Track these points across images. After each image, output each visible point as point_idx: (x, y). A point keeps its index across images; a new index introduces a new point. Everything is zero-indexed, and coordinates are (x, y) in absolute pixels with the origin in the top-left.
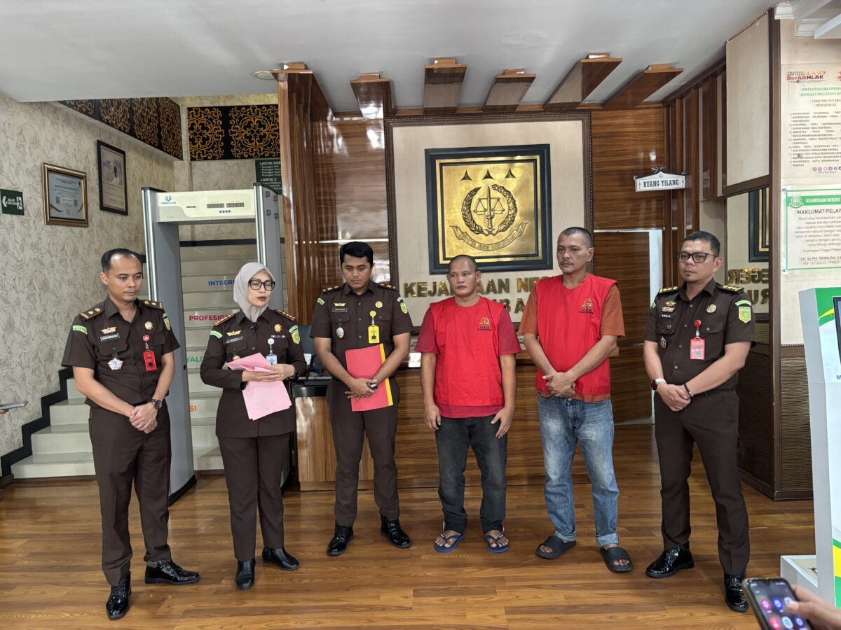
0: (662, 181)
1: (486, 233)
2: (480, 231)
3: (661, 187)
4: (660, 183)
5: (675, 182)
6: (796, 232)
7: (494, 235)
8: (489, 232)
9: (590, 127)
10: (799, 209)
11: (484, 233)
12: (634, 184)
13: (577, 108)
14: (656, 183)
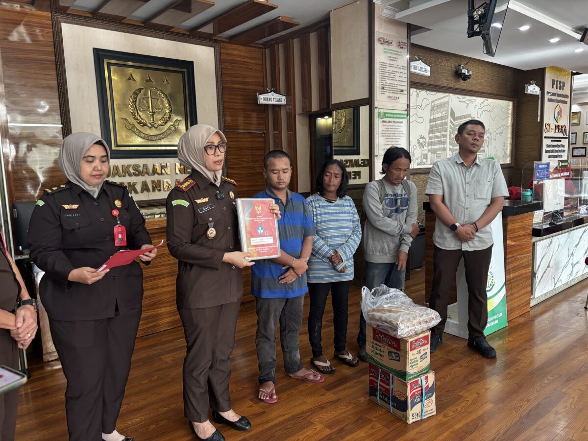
0: (274, 98)
1: (150, 125)
2: (145, 125)
3: (273, 102)
4: (272, 99)
5: (280, 100)
6: (382, 133)
7: (156, 128)
8: (152, 125)
9: (220, 53)
10: (383, 120)
11: (148, 126)
12: (256, 99)
13: (214, 38)
14: (270, 99)
